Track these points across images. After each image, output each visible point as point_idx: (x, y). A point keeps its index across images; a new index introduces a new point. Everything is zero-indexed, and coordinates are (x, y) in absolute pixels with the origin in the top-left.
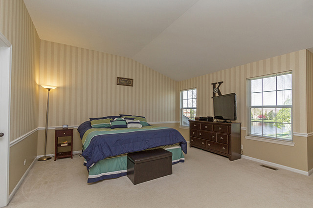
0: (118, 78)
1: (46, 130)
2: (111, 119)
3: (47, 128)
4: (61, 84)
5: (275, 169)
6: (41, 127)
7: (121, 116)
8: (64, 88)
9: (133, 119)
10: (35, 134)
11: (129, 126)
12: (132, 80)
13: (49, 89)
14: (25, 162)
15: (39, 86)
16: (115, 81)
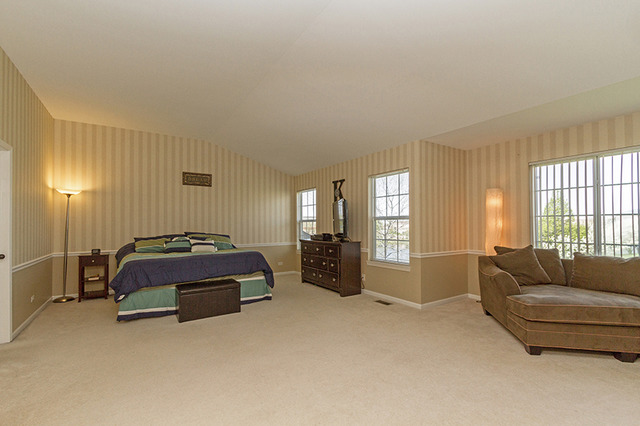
0: (184, 173)
1: (66, 258)
2: (169, 240)
3: (66, 254)
4: (88, 186)
5: (388, 304)
6: (58, 253)
7: (186, 234)
8: (94, 192)
9: (204, 239)
10: (49, 263)
11: (194, 249)
12: (210, 175)
13: (69, 195)
14: (32, 298)
15: (54, 190)
16: (179, 178)
